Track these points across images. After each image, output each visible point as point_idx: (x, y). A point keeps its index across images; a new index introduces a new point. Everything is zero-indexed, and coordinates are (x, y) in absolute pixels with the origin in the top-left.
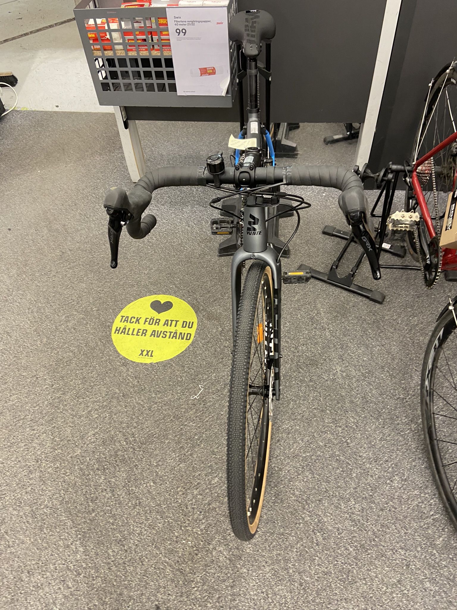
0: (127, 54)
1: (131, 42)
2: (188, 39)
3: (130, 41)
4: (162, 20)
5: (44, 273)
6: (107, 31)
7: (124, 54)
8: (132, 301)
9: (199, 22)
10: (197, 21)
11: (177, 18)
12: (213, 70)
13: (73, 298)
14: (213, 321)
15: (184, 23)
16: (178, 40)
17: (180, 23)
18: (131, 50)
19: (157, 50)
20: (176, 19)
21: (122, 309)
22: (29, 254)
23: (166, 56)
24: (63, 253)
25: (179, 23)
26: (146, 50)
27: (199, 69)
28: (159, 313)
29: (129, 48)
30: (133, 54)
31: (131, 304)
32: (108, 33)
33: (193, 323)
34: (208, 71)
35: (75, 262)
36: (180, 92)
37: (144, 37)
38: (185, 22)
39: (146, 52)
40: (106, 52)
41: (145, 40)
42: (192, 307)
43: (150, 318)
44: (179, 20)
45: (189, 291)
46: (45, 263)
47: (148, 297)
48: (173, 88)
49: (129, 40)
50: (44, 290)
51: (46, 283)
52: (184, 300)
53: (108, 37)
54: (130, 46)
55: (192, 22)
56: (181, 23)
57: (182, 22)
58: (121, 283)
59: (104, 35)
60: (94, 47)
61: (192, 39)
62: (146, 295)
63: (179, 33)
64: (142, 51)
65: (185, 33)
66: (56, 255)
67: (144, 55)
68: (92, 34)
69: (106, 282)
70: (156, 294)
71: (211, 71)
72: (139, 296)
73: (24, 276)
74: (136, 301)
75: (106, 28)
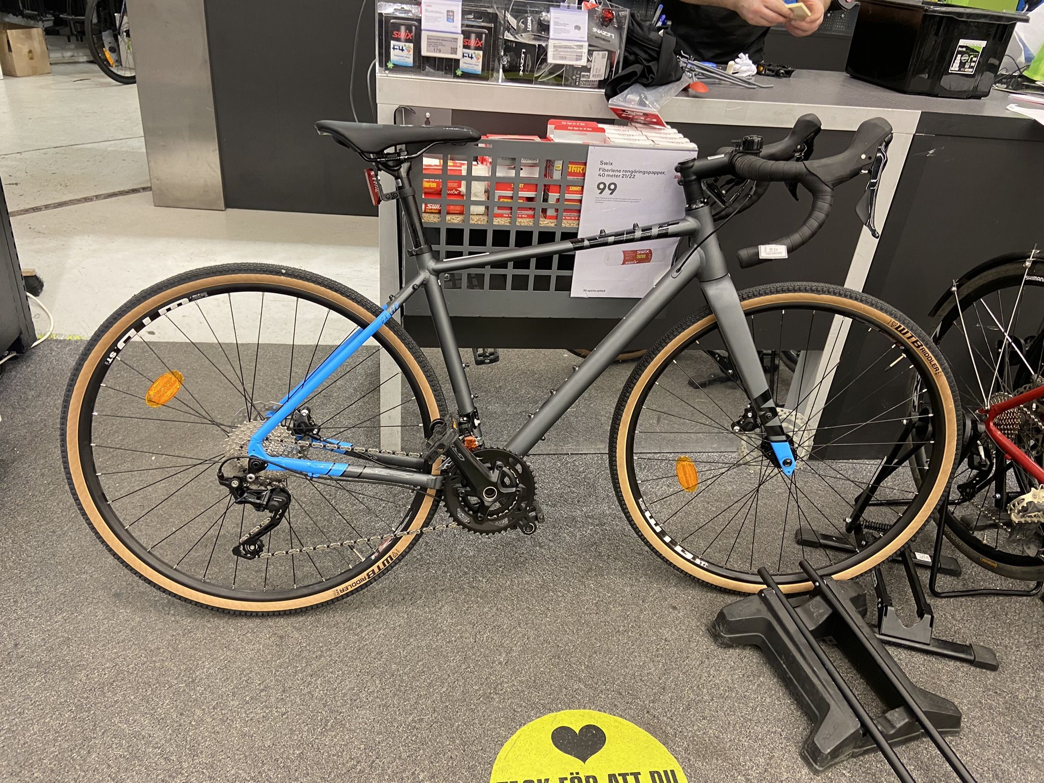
0: (490, 221)
1: (503, 202)
2: (616, 200)
3: (501, 200)
4: (574, 166)
5: (252, 698)
6: (464, 178)
7: (484, 223)
8: (506, 738)
9: (644, 173)
10: (640, 172)
11: (606, 164)
12: (647, 254)
13: (354, 755)
14: (714, 761)
15: (617, 173)
16: (598, 201)
17: (609, 173)
18: (501, 216)
19: (551, 218)
20: (603, 166)
21: (491, 764)
22: (192, 652)
23: (566, 228)
24: (281, 637)
25: (606, 173)
26: (529, 216)
27: (624, 252)
28: (584, 761)
29: (496, 211)
30: (501, 222)
31: (507, 746)
32: (464, 183)
33: (672, 772)
34: (639, 257)
35: (321, 656)
36: (577, 290)
37: (531, 194)
38: (620, 171)
39: (528, 220)
40: (448, 217)
41: (530, 199)
42: (648, 730)
43: (569, 777)
44: (607, 167)
45: (621, 694)
46: (244, 670)
47: (536, 723)
48: (565, 284)
49: (500, 197)
50: (269, 743)
51: (267, 724)
52: (621, 716)
53: (463, 189)
54: (499, 208)
55: (632, 172)
56: (611, 173)
57: (613, 171)
58: (458, 694)
59: (455, 185)
60: (426, 206)
61: (624, 200)
62: (529, 717)
63: (603, 190)
64: (522, 217)
65: (613, 190)
66: (267, 646)
67: (523, 224)
68: (433, 182)
69: (420, 696)
70: (551, 711)
71: (644, 256)
72: (514, 722)
73: (199, 712)
74: (514, 737)
75: (464, 173)
